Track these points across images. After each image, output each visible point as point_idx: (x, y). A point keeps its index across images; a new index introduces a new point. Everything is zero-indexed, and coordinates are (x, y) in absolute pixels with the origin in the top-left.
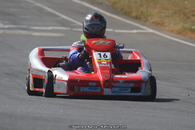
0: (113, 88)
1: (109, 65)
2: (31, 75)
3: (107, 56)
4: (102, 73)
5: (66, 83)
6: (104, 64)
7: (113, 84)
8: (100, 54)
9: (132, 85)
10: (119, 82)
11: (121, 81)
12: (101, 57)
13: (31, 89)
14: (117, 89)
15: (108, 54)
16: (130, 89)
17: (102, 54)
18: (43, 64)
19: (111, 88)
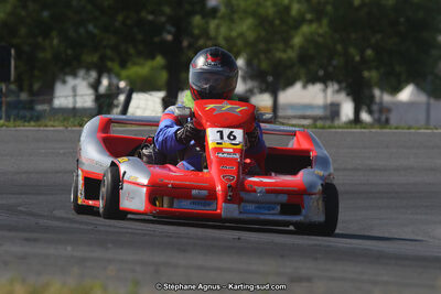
0: (242, 204)
1: (238, 156)
2: (80, 172)
4: (221, 172)
5: (145, 189)
6: (228, 153)
7: (243, 194)
9: (284, 198)
10: (255, 191)
11: (259, 189)
12: (222, 138)
13: (80, 202)
14: (251, 207)
16: (279, 208)
17: (226, 132)
19: (239, 204)
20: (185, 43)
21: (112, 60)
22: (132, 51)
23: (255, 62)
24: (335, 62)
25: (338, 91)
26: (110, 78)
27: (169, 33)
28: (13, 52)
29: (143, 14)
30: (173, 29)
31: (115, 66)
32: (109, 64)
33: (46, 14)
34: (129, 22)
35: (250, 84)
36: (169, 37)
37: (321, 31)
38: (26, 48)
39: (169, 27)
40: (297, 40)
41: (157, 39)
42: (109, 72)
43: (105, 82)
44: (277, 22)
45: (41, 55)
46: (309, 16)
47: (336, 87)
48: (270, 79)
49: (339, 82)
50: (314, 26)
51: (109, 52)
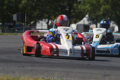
20: (72, 11)
21: (52, 16)
22: (57, 13)
23: (91, 16)
24: (113, 16)
25: (114, 23)
26: (51, 21)
27: (67, 8)
28: (26, 14)
29: (60, 3)
30: (69, 7)
31: (53, 18)
32: (52, 17)
33: (34, 4)
34: (57, 6)
35: (90, 22)
36: (67, 9)
37: (108, 7)
38: (29, 13)
39: (67, 7)
40: (102, 9)
41: (64, 10)
42: (51, 19)
43: (50, 22)
44: (97, 5)
45: (33, 15)
46: (105, 3)
47: (113, 22)
48: (95, 20)
49: (114, 21)
50: (106, 6)
51: (51, 14)
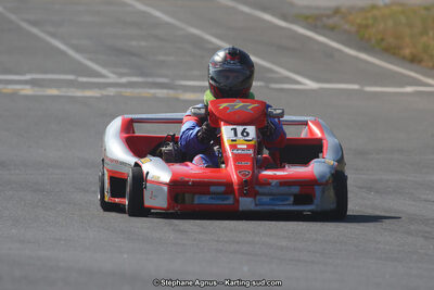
0: (258, 197)
1: (251, 152)
2: (106, 172)
3: (248, 134)
4: (237, 168)
5: (166, 188)
6: (243, 149)
7: (257, 188)
8: (235, 130)
9: (296, 190)
10: (269, 184)
11: (274, 182)
12: (236, 135)
13: (106, 199)
14: (266, 199)
15: (251, 130)
16: (292, 199)
17: (240, 129)
18: (127, 150)
19: (255, 197)
